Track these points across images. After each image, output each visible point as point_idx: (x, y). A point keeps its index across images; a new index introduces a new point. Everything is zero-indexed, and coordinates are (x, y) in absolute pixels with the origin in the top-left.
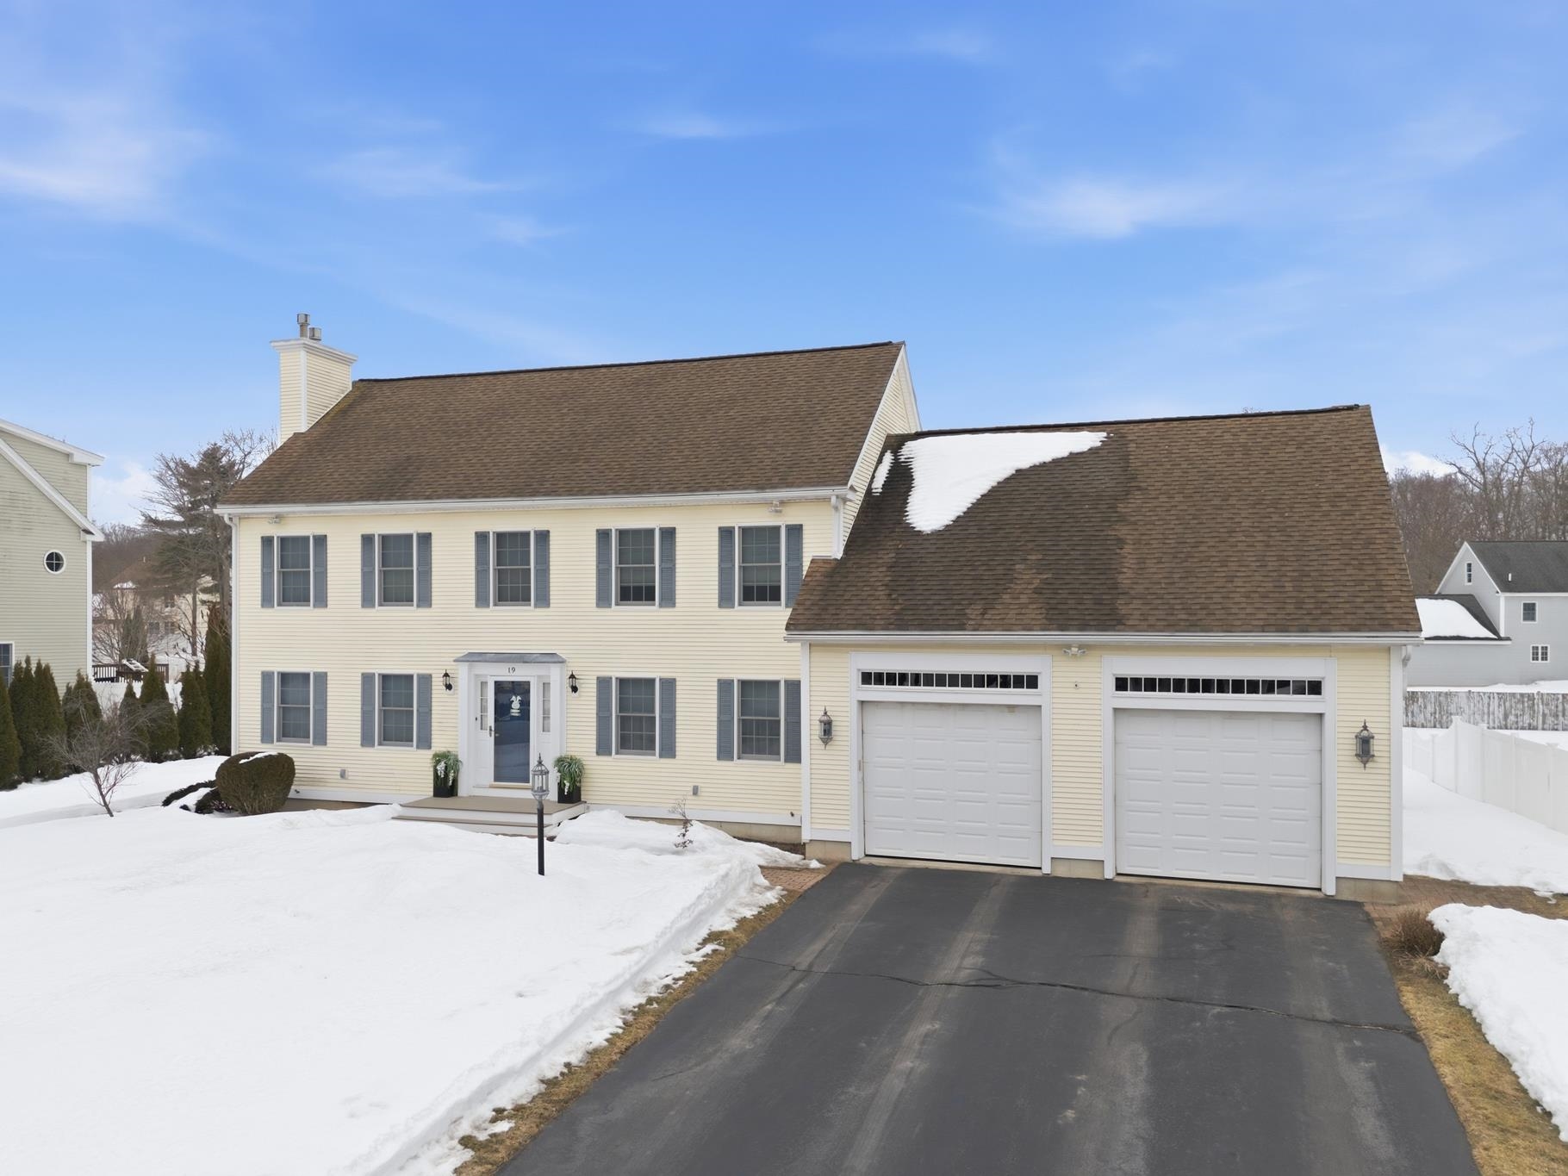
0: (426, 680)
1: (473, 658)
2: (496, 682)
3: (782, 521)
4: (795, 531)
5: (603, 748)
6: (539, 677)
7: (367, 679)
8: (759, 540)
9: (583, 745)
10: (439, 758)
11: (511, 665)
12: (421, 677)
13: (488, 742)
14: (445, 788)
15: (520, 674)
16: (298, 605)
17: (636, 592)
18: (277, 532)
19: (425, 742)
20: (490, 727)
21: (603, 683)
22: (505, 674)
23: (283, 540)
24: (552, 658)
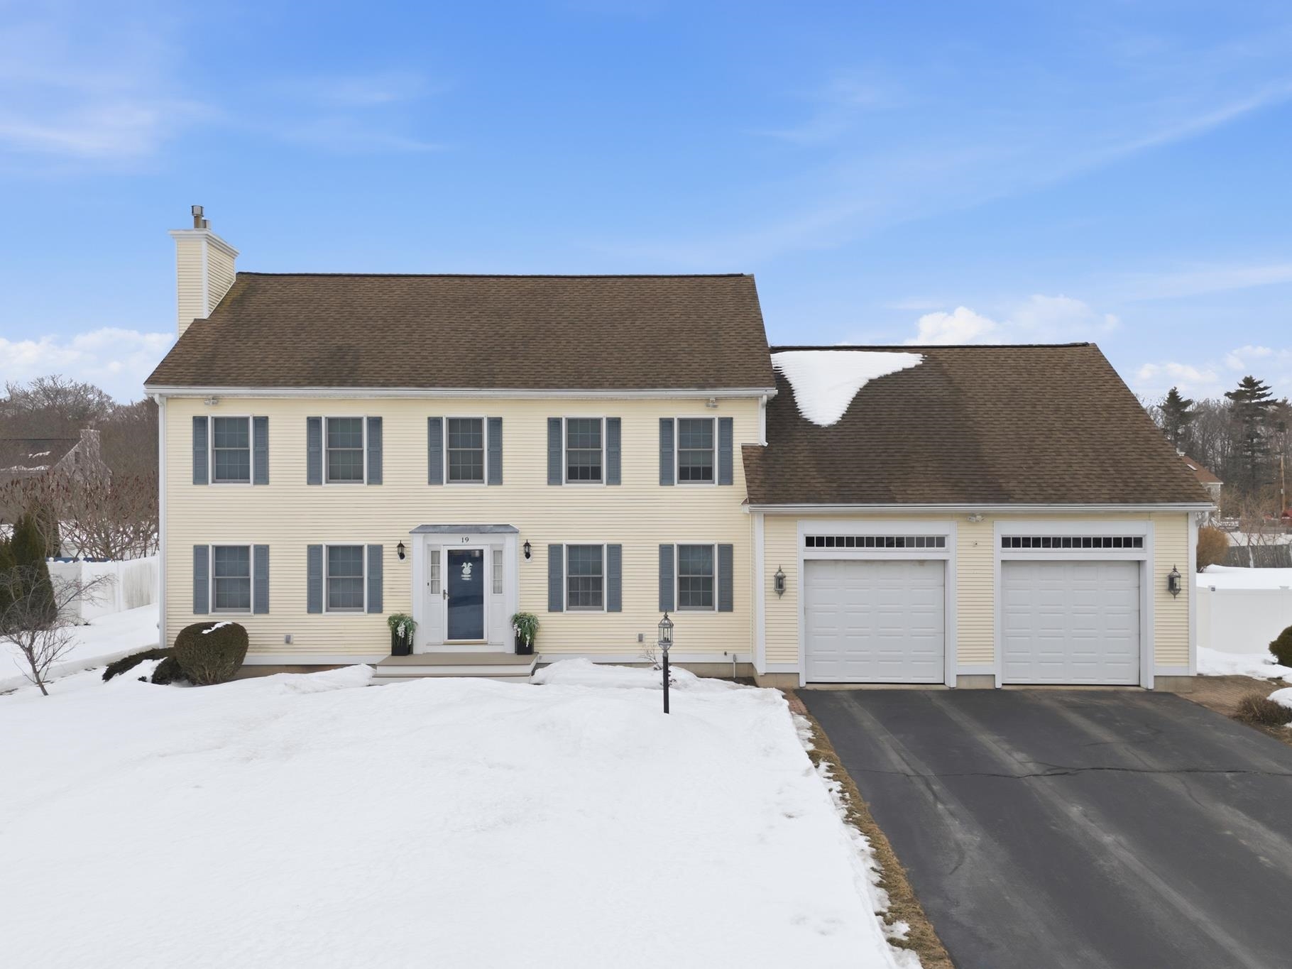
0: (377, 551)
1: (425, 529)
2: (449, 551)
3: (716, 414)
4: (727, 424)
5: (555, 606)
6: (492, 545)
7: (314, 551)
8: (695, 430)
9: (537, 604)
10: (395, 621)
11: (465, 536)
12: (371, 548)
13: (441, 605)
14: (402, 647)
15: (473, 543)
16: (234, 482)
17: (584, 471)
18: (211, 412)
19: (376, 606)
20: (444, 591)
21: (554, 550)
22: (458, 543)
23: (217, 421)
24: (505, 529)
